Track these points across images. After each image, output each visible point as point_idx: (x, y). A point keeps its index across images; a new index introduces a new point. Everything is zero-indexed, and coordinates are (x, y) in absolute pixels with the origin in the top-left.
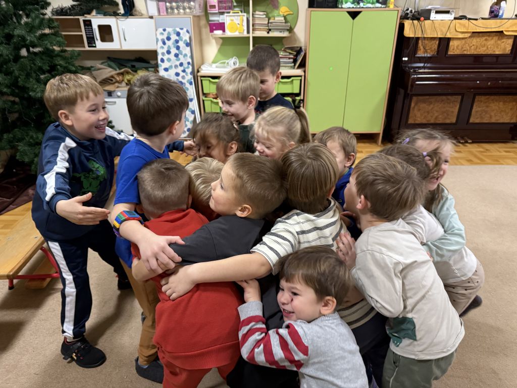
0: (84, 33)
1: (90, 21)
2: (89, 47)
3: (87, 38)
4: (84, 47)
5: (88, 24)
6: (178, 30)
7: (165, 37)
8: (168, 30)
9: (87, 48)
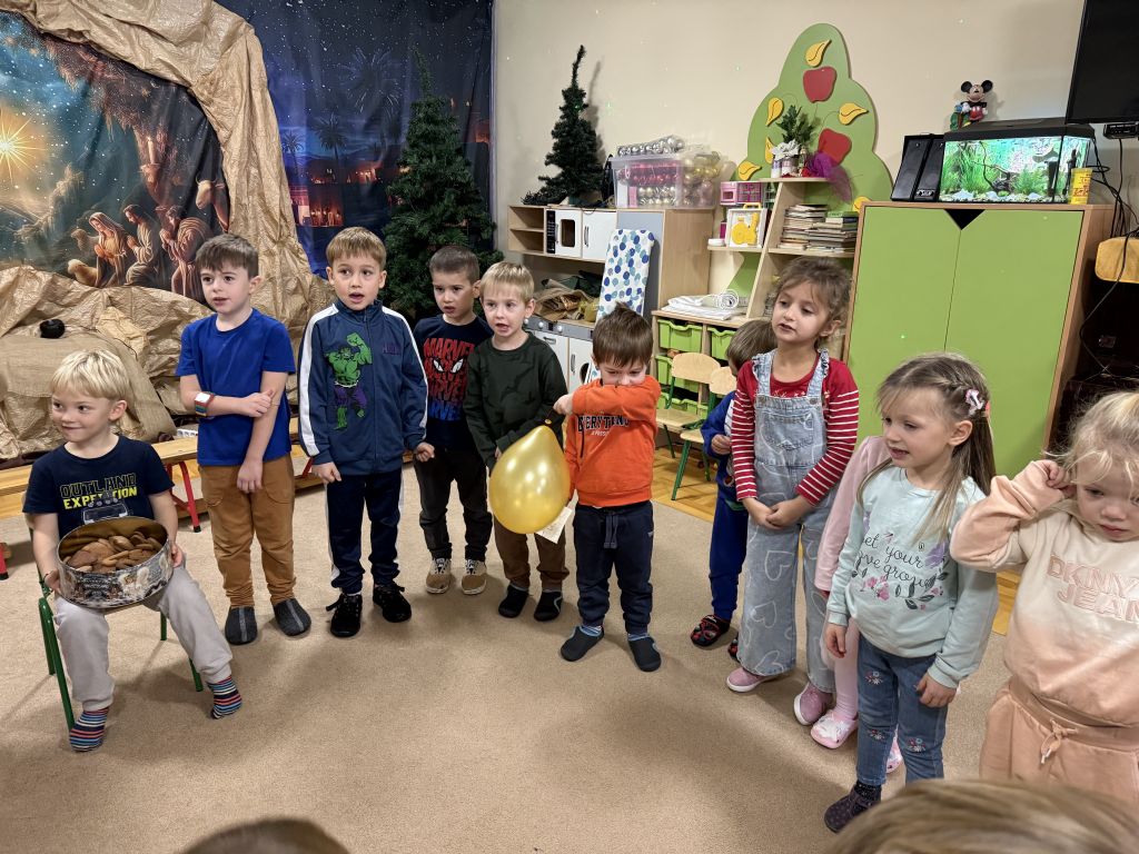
0: (544, 231)
1: (554, 213)
2: (548, 252)
3: (548, 238)
4: (542, 250)
5: (551, 216)
6: (638, 233)
7: (618, 244)
8: (626, 232)
9: (545, 254)
